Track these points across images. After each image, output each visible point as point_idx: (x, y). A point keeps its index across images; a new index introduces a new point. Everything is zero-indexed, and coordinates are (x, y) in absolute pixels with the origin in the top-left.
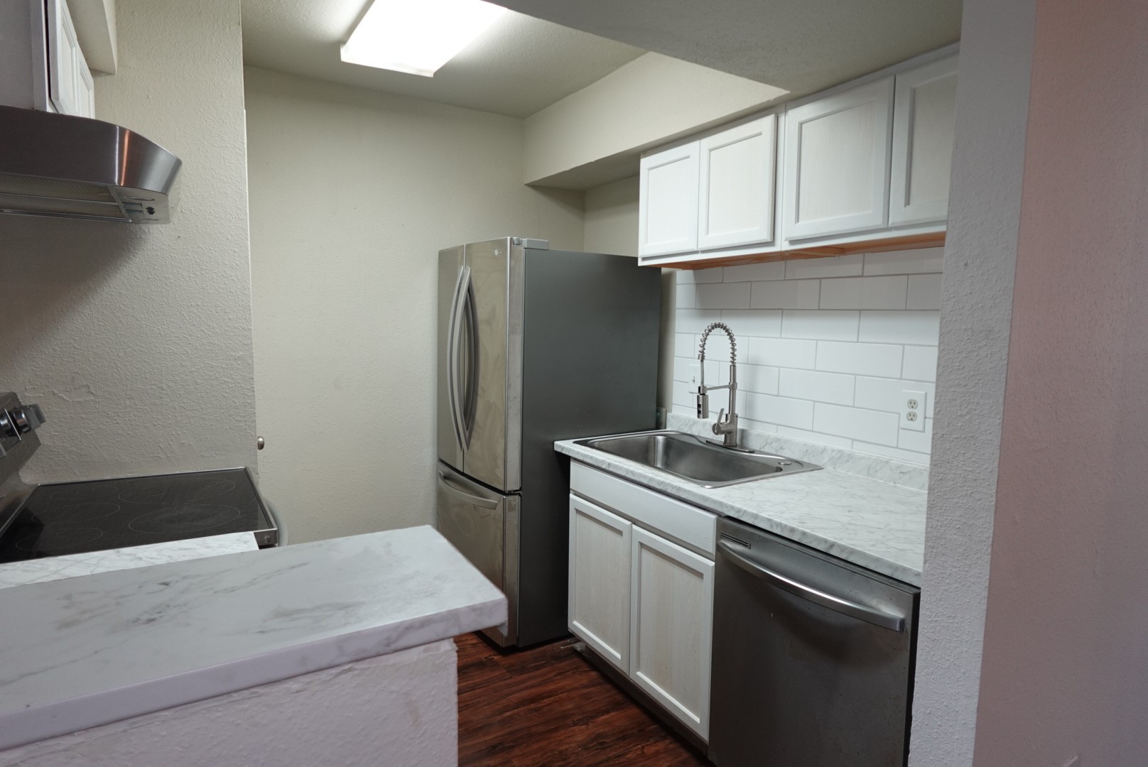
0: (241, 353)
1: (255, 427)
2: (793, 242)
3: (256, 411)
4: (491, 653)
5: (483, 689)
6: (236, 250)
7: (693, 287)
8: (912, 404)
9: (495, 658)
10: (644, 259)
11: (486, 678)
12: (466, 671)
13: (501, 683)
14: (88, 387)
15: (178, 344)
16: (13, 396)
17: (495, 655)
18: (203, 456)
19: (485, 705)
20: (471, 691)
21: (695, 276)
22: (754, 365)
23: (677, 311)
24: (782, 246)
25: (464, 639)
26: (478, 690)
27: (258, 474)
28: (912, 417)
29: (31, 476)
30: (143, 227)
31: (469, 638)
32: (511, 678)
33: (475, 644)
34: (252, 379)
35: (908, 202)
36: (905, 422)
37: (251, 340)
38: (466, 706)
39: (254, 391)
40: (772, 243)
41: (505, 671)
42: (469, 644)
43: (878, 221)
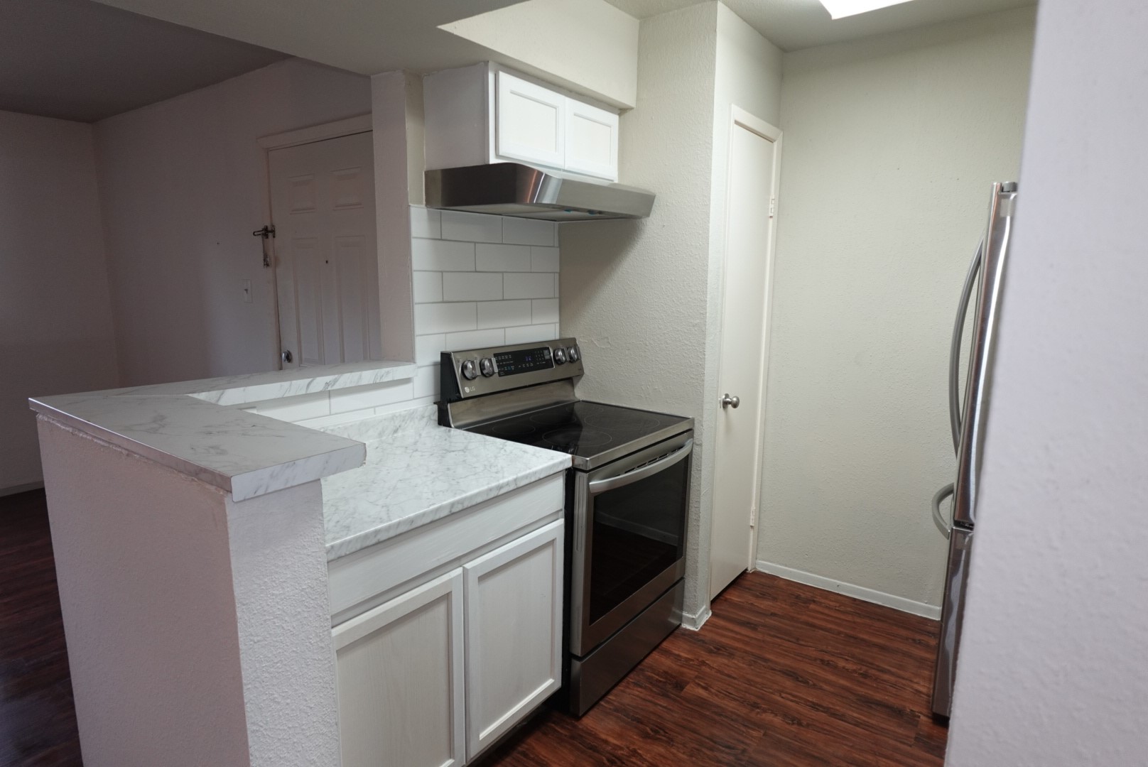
0: (698, 321)
1: (703, 385)
3: (705, 372)
4: (925, 711)
5: (867, 732)
6: (701, 232)
9: (922, 718)
11: (883, 726)
12: (873, 706)
13: (891, 742)
14: (607, 338)
15: (658, 311)
16: (574, 340)
17: (924, 715)
18: (667, 402)
19: (846, 745)
20: (855, 725)
25: (915, 681)
26: (861, 730)
27: (702, 426)
29: (581, 393)
30: (643, 220)
31: (922, 683)
32: (910, 746)
33: (921, 692)
34: (704, 343)
37: (705, 309)
38: (830, 731)
39: (704, 355)
41: (914, 735)
42: (912, 688)
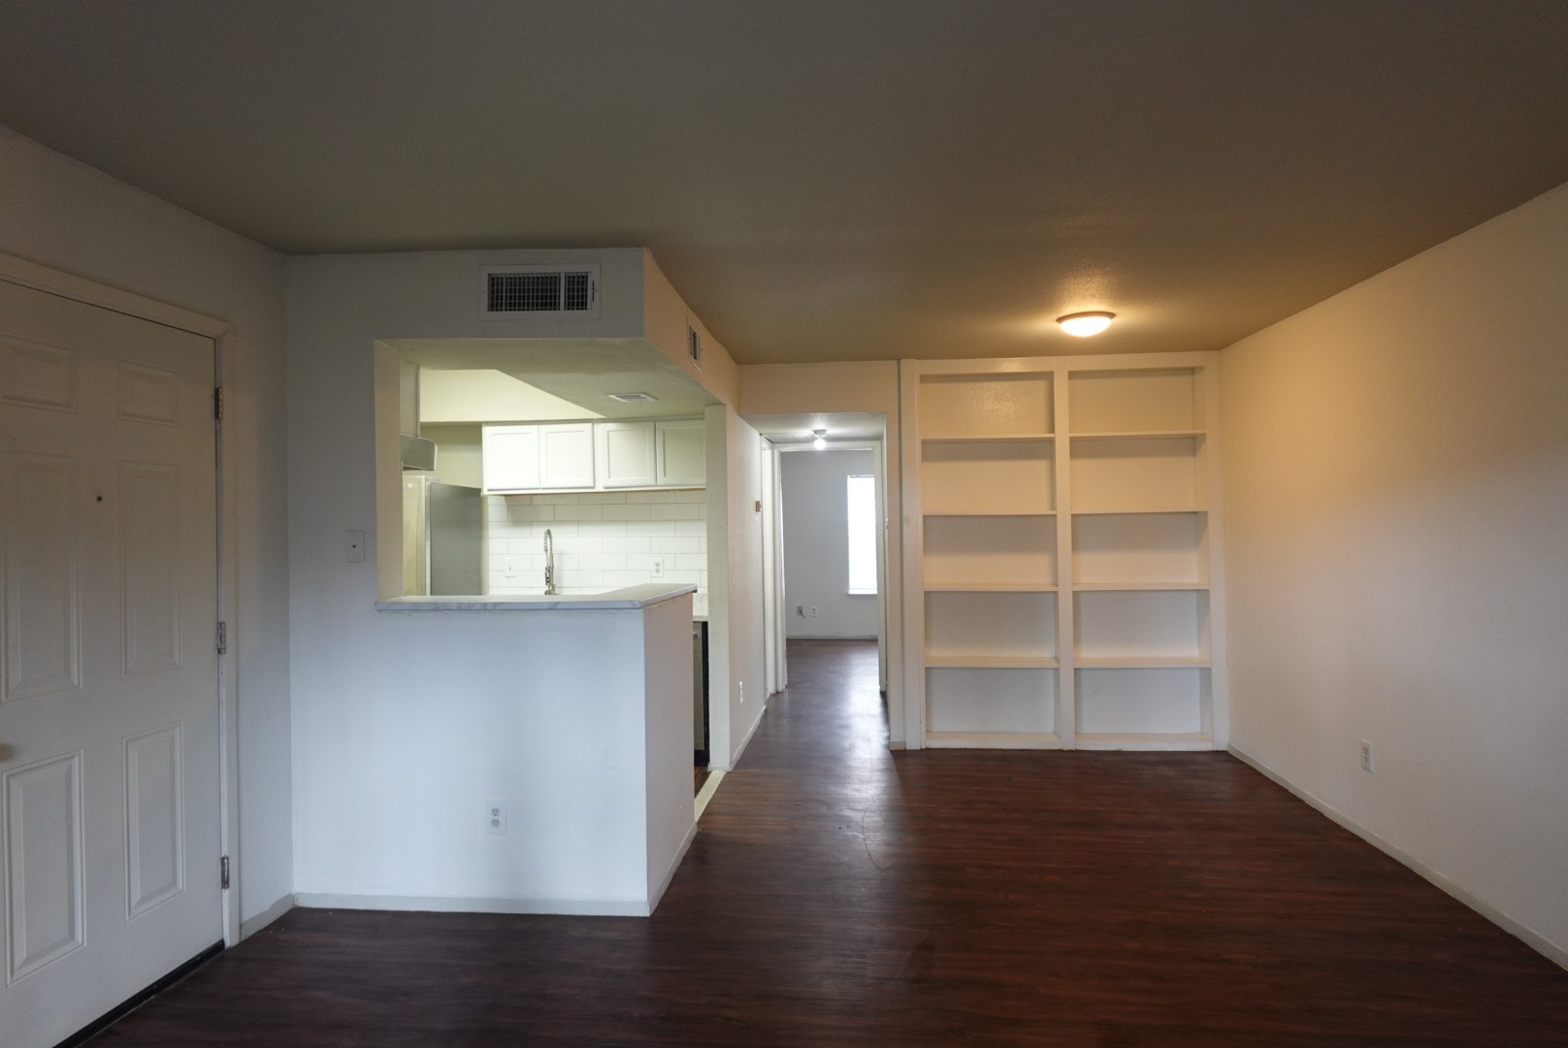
2: (606, 488)
7: (505, 508)
8: (657, 565)
10: (489, 490)
21: (506, 500)
22: (561, 554)
23: (490, 524)
24: (600, 488)
28: (658, 571)
35: (665, 475)
36: (654, 574)
40: (593, 488)
43: (653, 482)
